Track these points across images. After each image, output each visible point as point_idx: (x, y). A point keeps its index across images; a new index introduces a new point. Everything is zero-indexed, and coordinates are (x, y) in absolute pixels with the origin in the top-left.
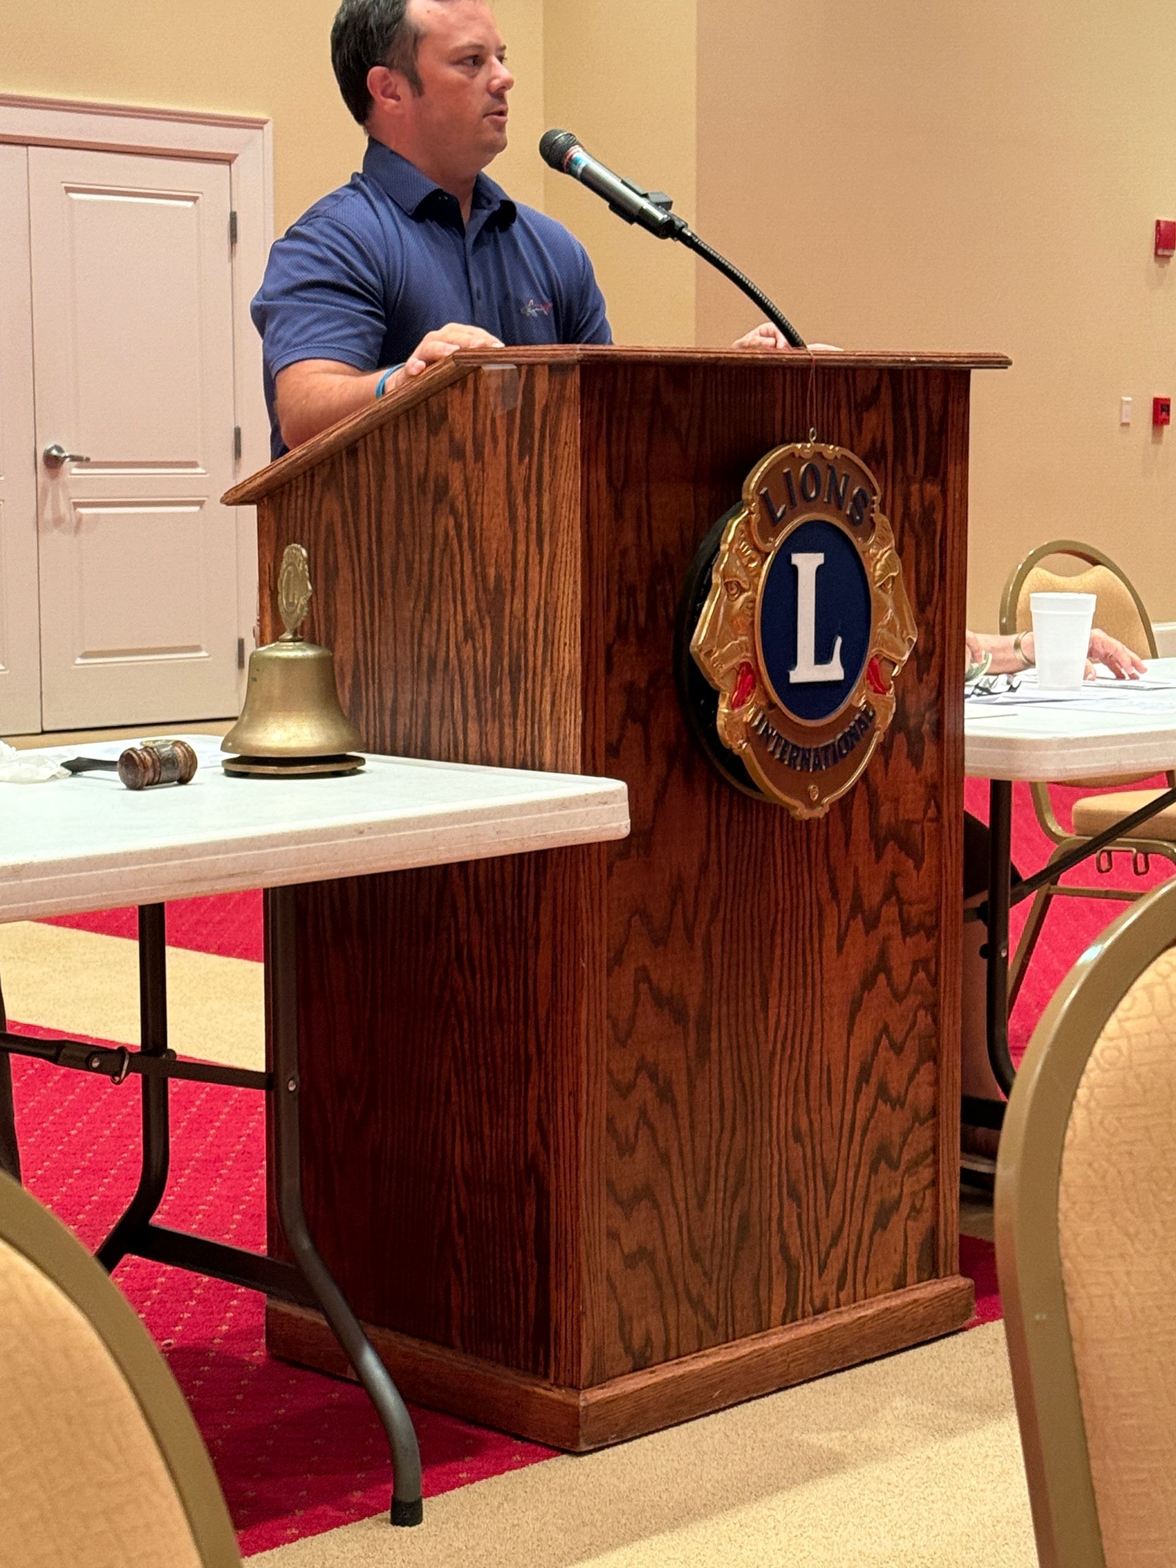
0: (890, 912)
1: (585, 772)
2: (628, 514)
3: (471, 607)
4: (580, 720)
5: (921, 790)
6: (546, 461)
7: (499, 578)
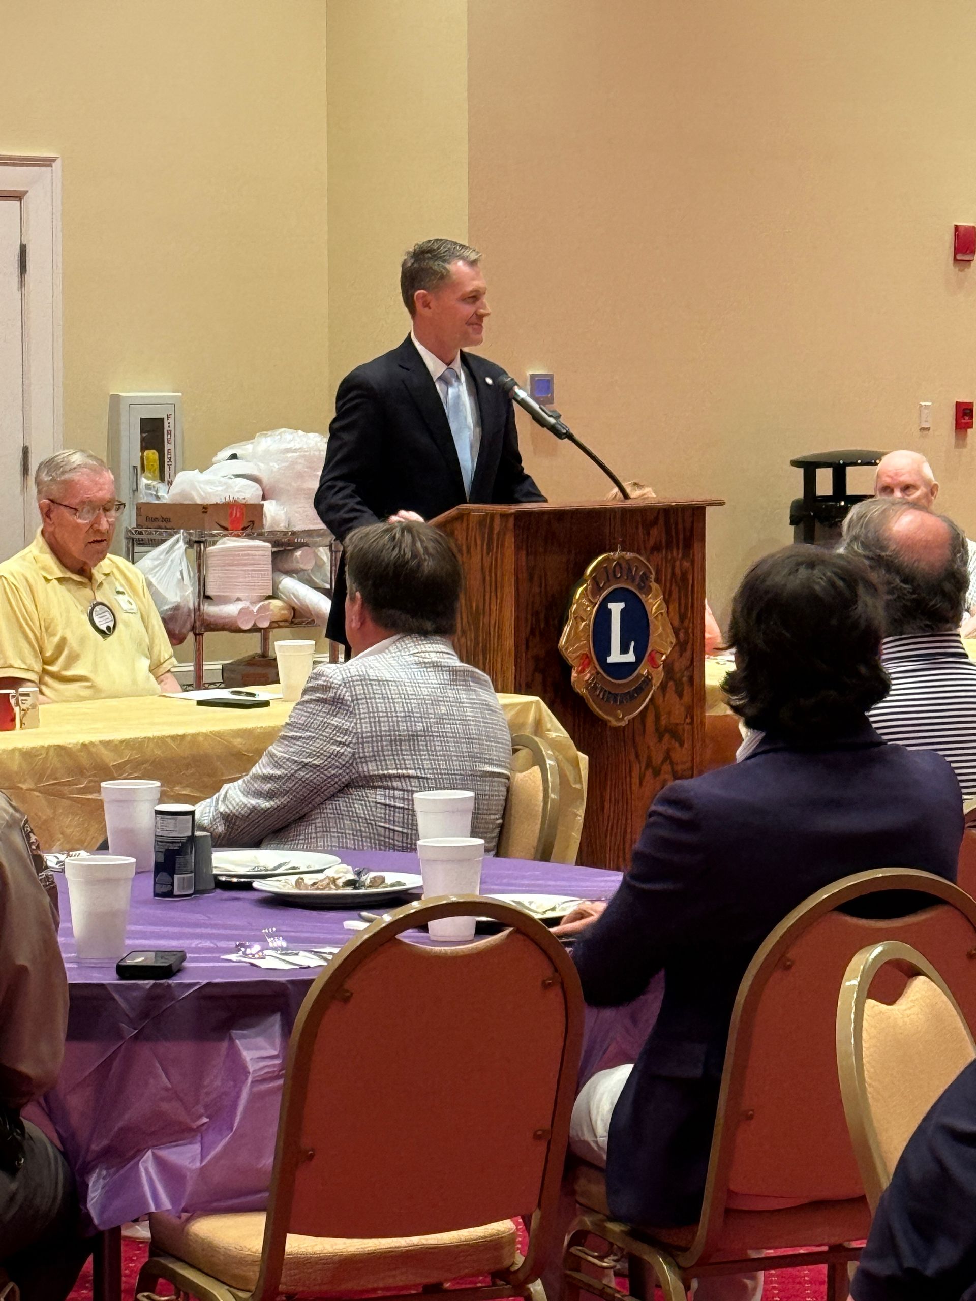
0: (667, 767)
1: (516, 692)
2: (536, 578)
3: (465, 620)
4: (514, 671)
5: (683, 709)
6: (499, 555)
7: (477, 607)
